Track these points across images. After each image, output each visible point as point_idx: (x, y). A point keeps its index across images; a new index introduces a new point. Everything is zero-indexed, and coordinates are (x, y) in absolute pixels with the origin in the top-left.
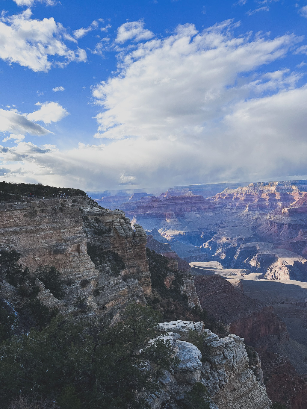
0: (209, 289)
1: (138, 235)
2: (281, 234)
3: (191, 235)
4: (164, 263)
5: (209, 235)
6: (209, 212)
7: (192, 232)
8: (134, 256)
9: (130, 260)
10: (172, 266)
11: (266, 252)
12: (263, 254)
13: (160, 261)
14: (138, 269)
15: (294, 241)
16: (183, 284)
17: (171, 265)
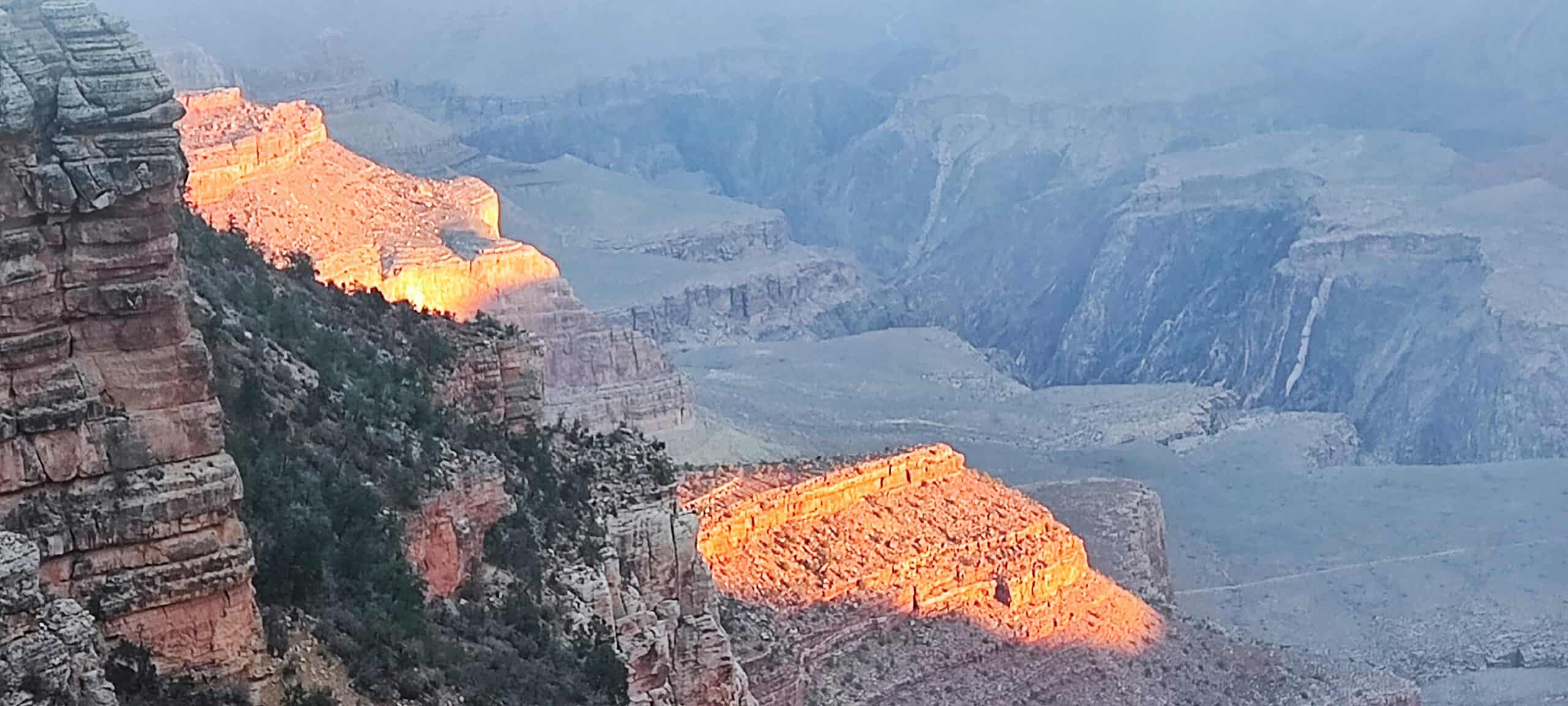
1: (88, 112)
3: (693, 91)
4: (411, 375)
8: (67, 320)
9: (30, 358)
10: (483, 395)
11: (1373, 220)
12: (1349, 237)
13: (371, 355)
14: (113, 439)
16: (591, 555)
17: (479, 386)
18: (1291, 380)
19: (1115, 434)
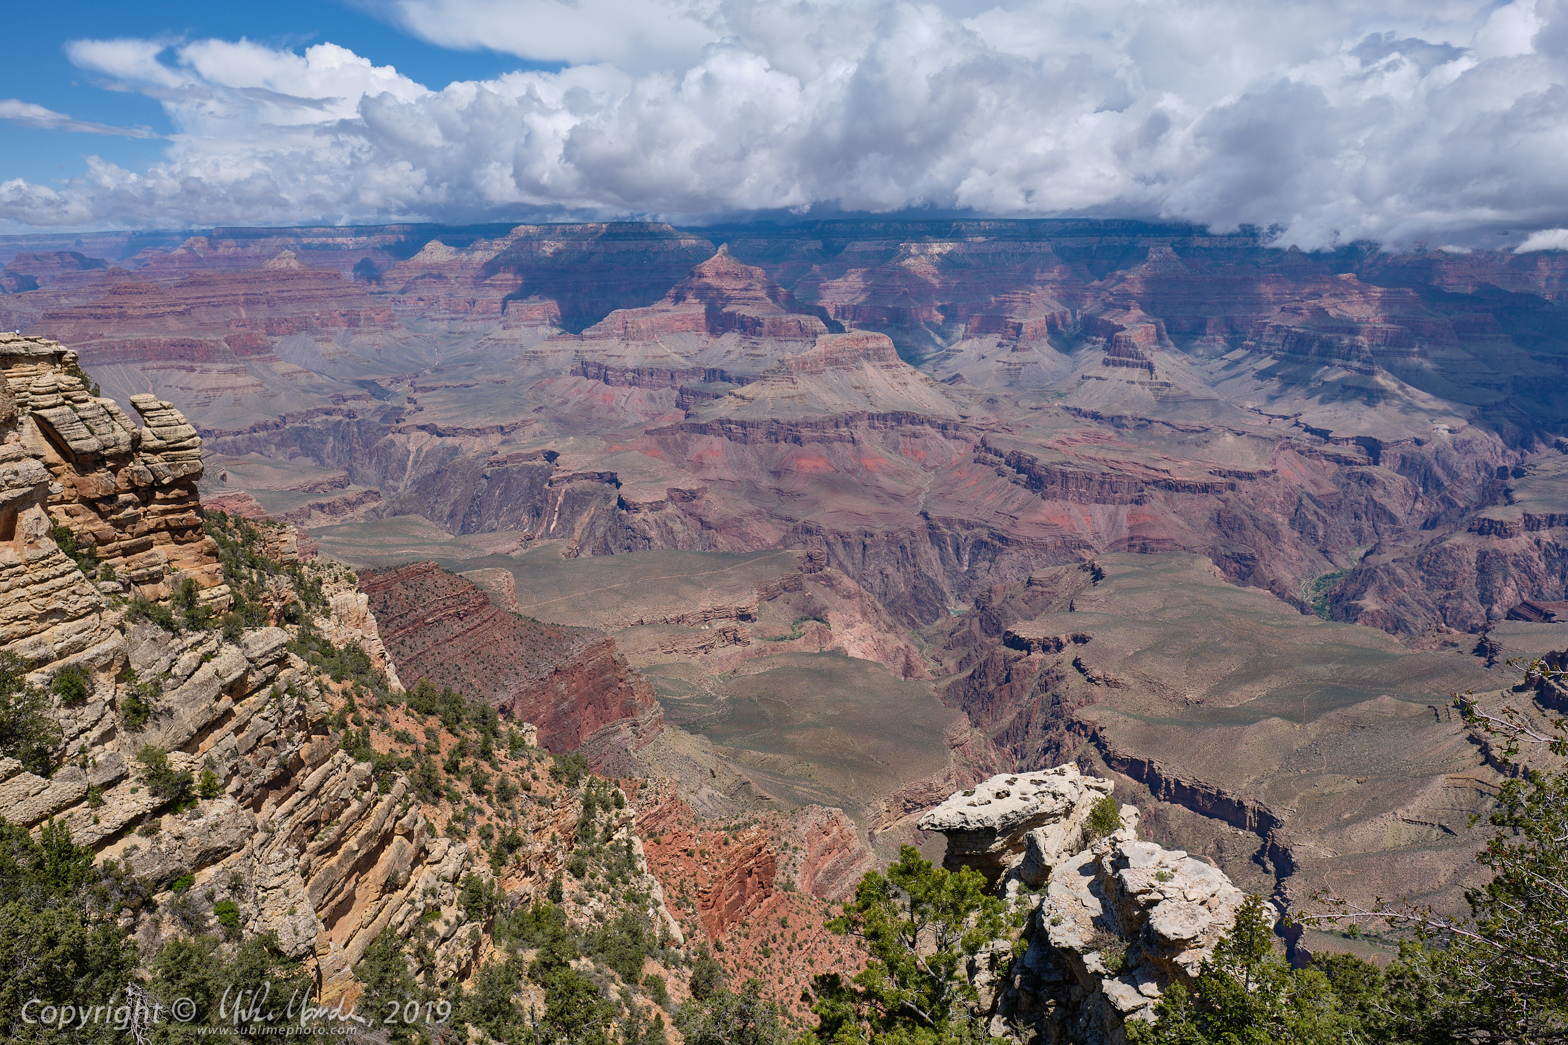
0: (401, 617)
2: (622, 404)
5: (377, 419)
6: (369, 333)
7: (310, 414)
11: (578, 468)
12: (570, 474)
15: (665, 424)
16: (326, 614)
18: (552, 527)
19: (489, 551)
